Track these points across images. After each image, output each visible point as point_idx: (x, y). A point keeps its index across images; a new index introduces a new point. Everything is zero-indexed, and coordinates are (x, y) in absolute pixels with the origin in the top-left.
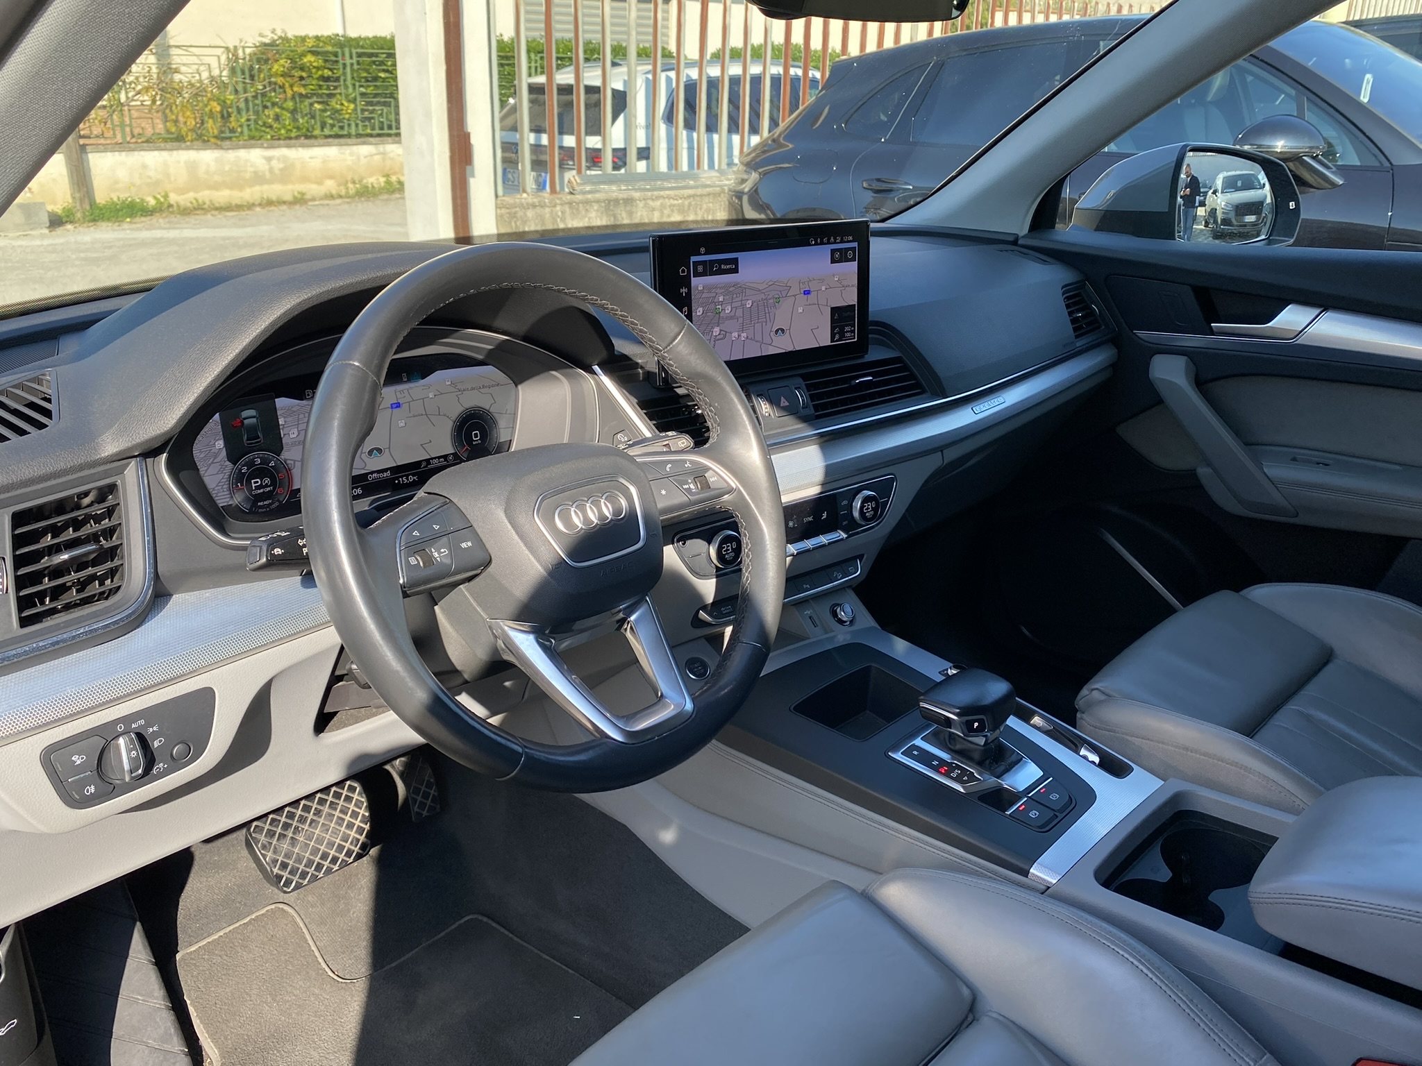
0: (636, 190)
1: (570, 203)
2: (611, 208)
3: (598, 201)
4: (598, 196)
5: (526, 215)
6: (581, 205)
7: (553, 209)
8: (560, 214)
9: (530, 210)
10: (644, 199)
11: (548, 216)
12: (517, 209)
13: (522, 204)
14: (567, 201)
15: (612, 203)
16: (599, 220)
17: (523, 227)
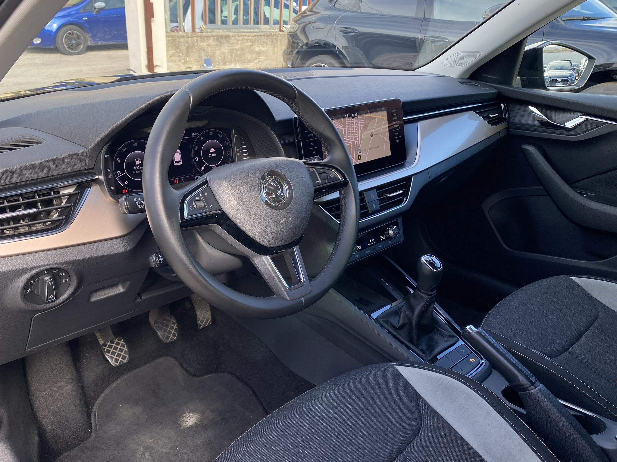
0: (231, 32)
1: (200, 37)
2: (219, 39)
3: (213, 36)
4: (213, 34)
5: (180, 40)
6: (205, 38)
7: (192, 38)
8: (195, 41)
9: (182, 39)
10: (234, 36)
12: (176, 38)
13: (178, 36)
14: (199, 35)
15: (219, 37)
16: (213, 43)
17: (179, 45)
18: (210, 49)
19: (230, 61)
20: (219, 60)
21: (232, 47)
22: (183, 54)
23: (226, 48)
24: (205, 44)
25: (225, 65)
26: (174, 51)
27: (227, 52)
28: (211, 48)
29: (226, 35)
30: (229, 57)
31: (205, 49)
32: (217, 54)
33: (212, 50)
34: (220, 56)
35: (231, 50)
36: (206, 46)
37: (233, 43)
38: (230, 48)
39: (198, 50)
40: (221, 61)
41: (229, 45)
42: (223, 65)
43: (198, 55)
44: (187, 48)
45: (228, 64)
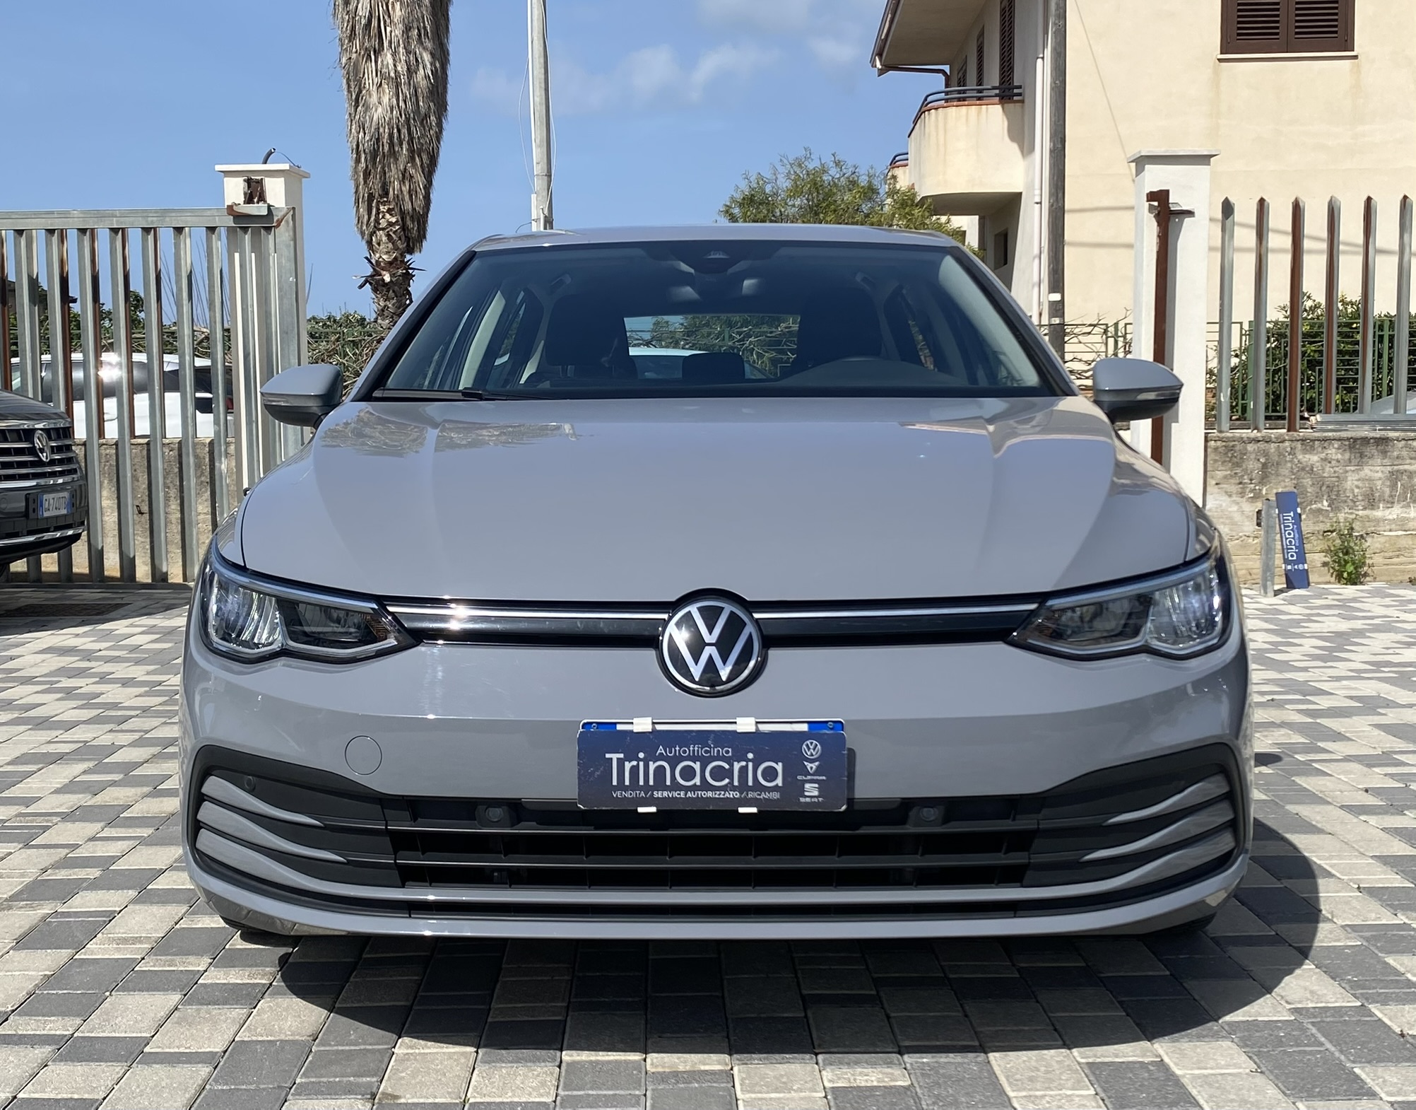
1: (1302, 440)
2: (1357, 446)
3: (1339, 440)
4: (1344, 434)
5: (1246, 449)
6: (1316, 442)
7: (1281, 444)
8: (1289, 449)
9: (1251, 445)
10: (1404, 439)
11: (1272, 450)
12: (1236, 443)
13: (1242, 438)
14: (1298, 438)
15: (1359, 442)
16: (1339, 456)
17: (1241, 458)
18: (1327, 469)
19: (1390, 499)
20: (1355, 496)
21: (1395, 467)
22: (1251, 480)
23: (1379, 468)
24: (1314, 459)
25: (1372, 509)
26: (1229, 472)
27: (1380, 479)
28: (1333, 467)
29: (1378, 436)
30: (1387, 490)
31: (1315, 469)
32: (1349, 483)
33: (1335, 472)
34: (1358, 487)
35: (1391, 473)
36: (1318, 462)
37: (1397, 458)
38: (1389, 468)
39: (1295, 471)
40: (1360, 498)
41: (1386, 461)
42: (1365, 509)
43: (1295, 482)
44: (1264, 465)
45: (1381, 505)
